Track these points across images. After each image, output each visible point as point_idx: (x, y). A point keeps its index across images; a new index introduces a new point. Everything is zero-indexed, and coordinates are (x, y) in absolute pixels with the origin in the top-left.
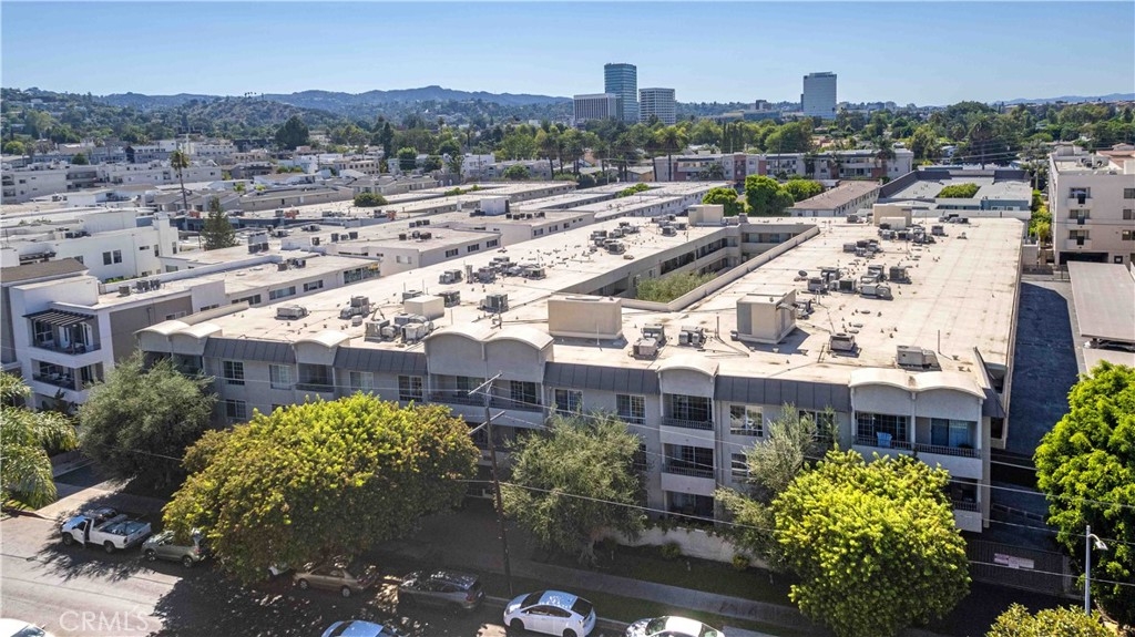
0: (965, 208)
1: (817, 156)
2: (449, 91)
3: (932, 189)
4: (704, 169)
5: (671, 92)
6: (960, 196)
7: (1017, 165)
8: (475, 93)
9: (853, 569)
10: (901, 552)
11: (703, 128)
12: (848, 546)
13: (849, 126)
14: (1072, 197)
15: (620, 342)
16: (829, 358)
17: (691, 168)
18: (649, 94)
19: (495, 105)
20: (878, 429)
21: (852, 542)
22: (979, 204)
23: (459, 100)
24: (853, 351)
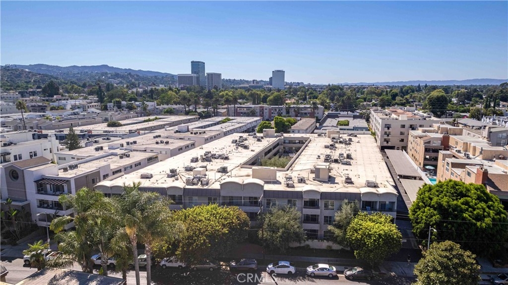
0: (348, 130)
1: (290, 108)
2: (112, 68)
3: (334, 122)
4: (248, 111)
5: (219, 75)
6: (345, 125)
7: (357, 112)
8: (126, 69)
9: (377, 243)
10: (388, 237)
11: (240, 93)
12: (375, 237)
13: (292, 93)
14: (385, 127)
15: (279, 183)
16: (346, 185)
17: (242, 111)
18: (211, 76)
19: (137, 76)
20: (366, 206)
21: (377, 236)
22: (352, 128)
23: (119, 72)
24: (352, 183)
